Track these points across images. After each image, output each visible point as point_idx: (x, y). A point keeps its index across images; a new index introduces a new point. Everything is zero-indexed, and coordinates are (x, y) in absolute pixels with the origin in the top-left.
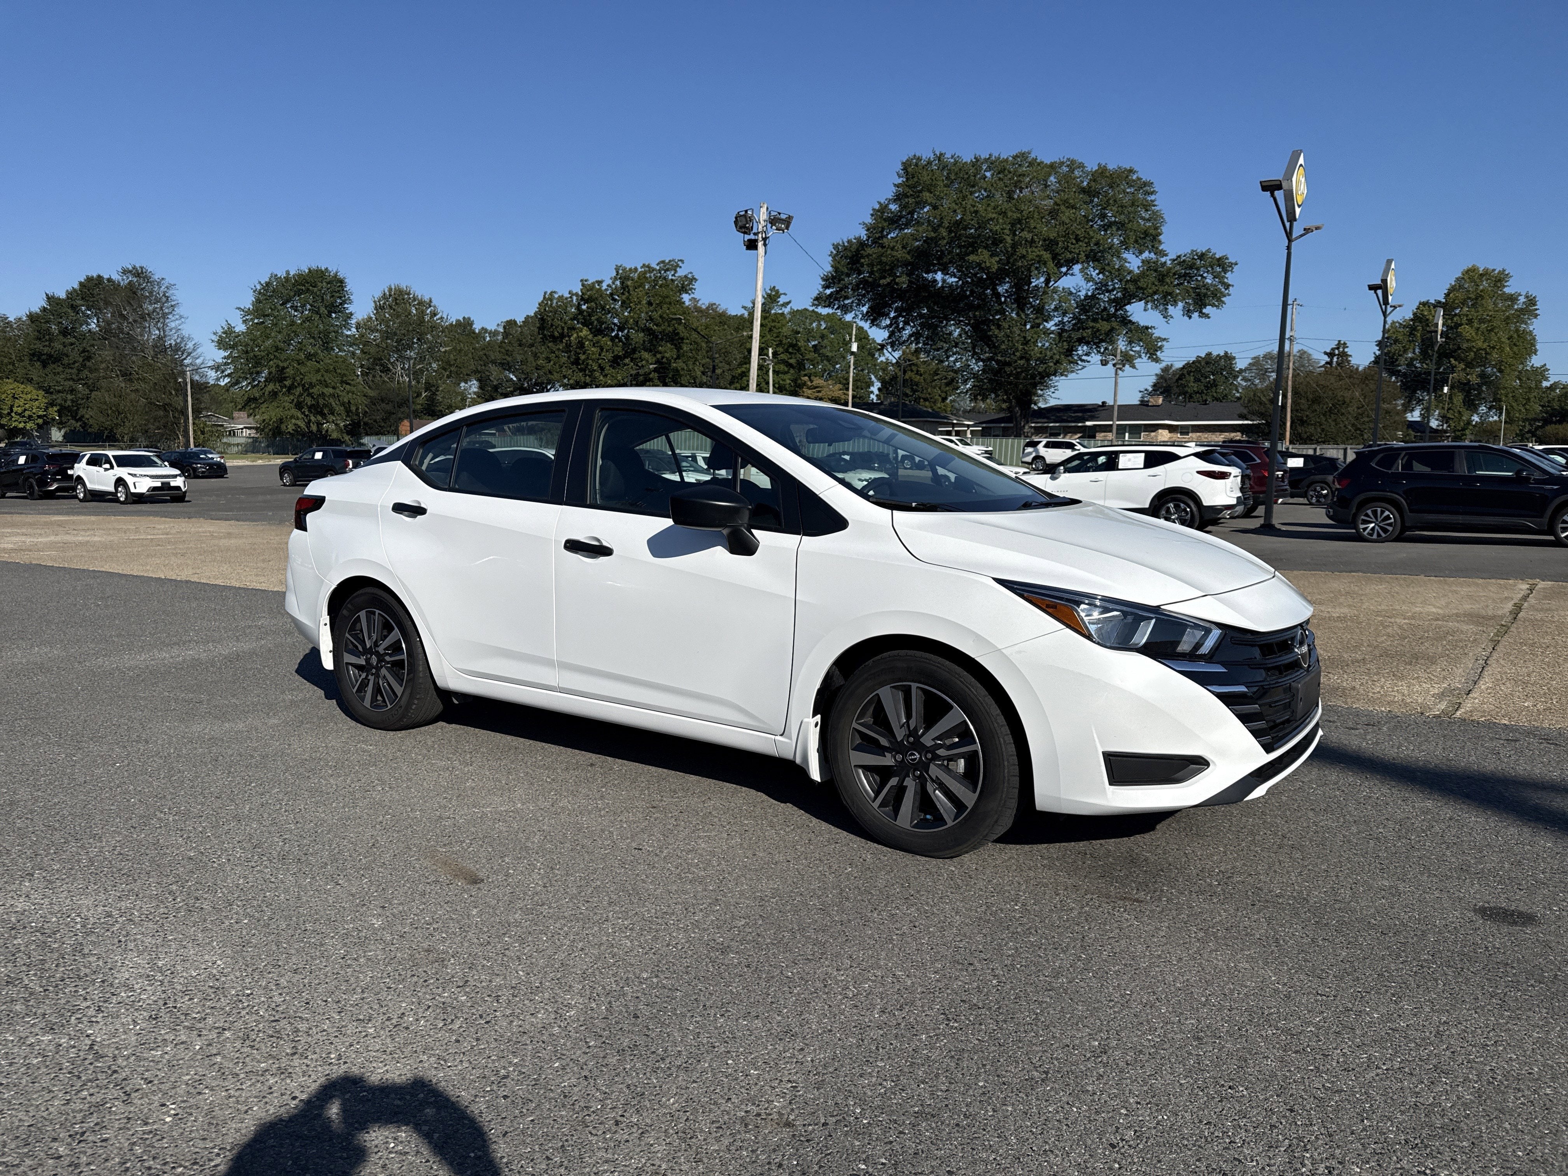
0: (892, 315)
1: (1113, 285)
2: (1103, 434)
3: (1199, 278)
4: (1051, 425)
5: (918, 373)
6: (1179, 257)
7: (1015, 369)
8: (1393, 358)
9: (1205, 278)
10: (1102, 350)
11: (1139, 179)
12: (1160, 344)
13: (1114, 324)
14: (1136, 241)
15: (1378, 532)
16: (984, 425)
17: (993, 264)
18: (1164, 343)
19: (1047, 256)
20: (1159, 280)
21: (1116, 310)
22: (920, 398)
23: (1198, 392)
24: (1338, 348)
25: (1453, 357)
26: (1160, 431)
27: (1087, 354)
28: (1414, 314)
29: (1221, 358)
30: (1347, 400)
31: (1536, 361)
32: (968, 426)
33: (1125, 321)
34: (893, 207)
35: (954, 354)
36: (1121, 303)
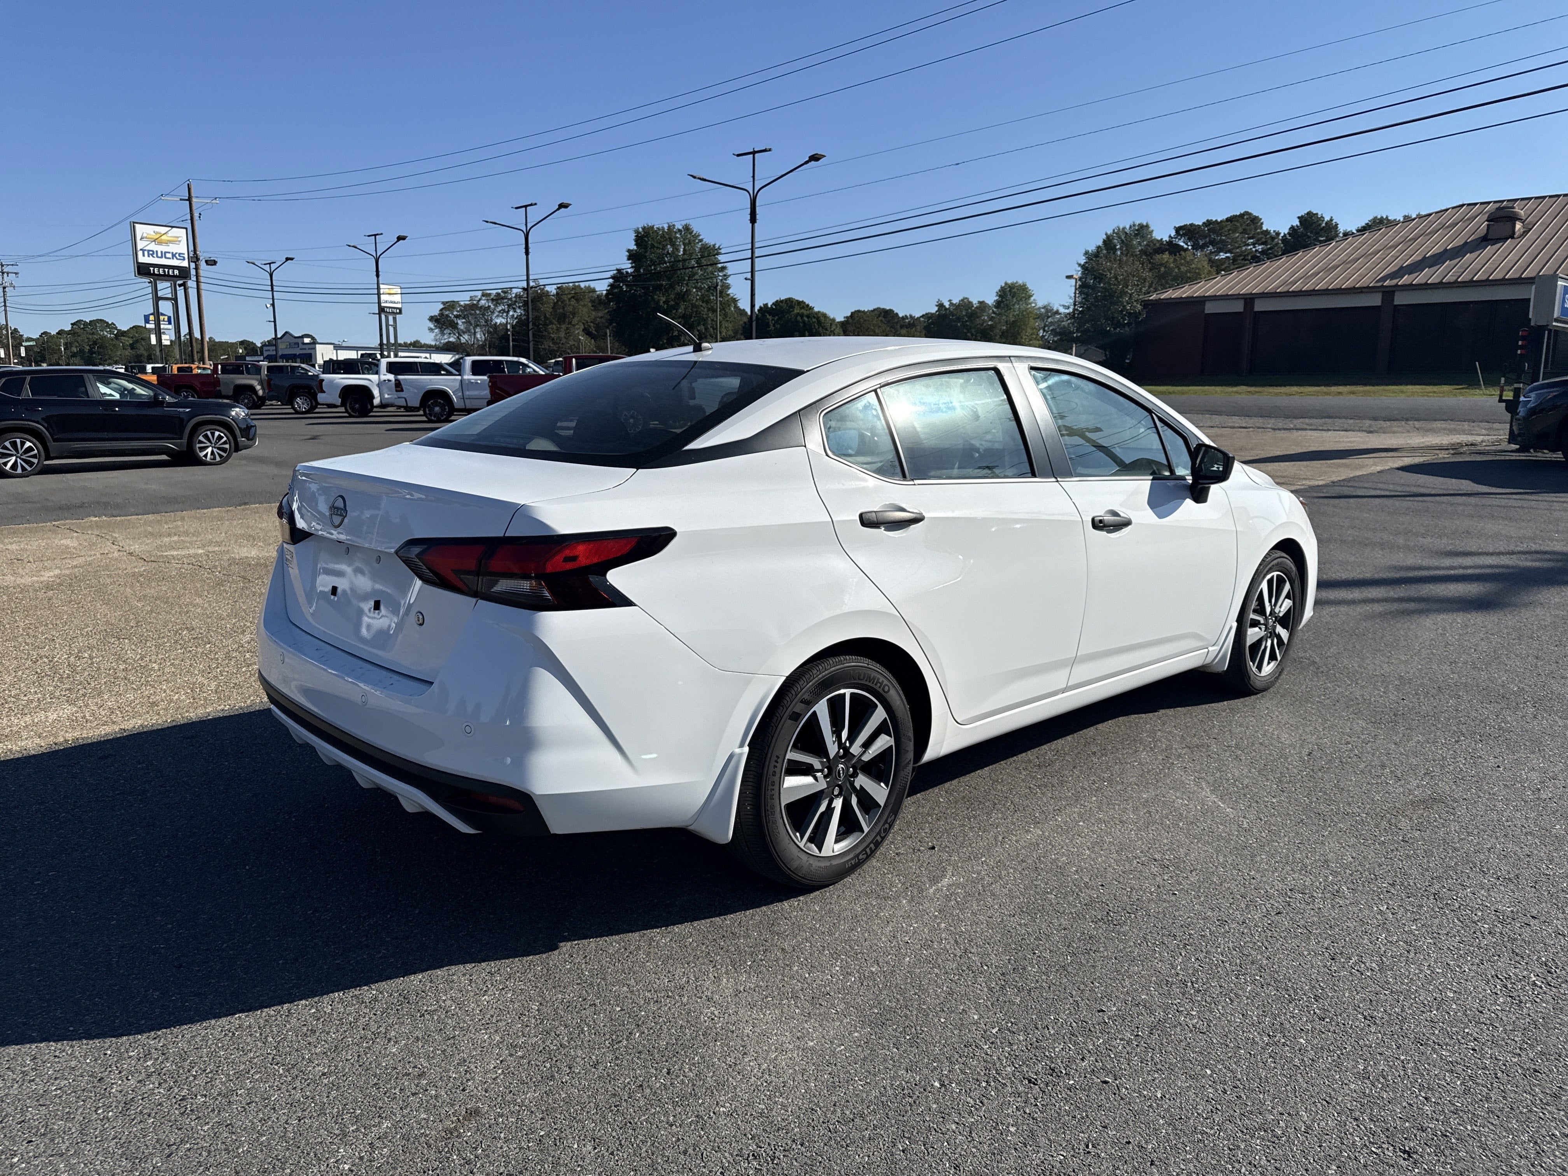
15: (22, 466)
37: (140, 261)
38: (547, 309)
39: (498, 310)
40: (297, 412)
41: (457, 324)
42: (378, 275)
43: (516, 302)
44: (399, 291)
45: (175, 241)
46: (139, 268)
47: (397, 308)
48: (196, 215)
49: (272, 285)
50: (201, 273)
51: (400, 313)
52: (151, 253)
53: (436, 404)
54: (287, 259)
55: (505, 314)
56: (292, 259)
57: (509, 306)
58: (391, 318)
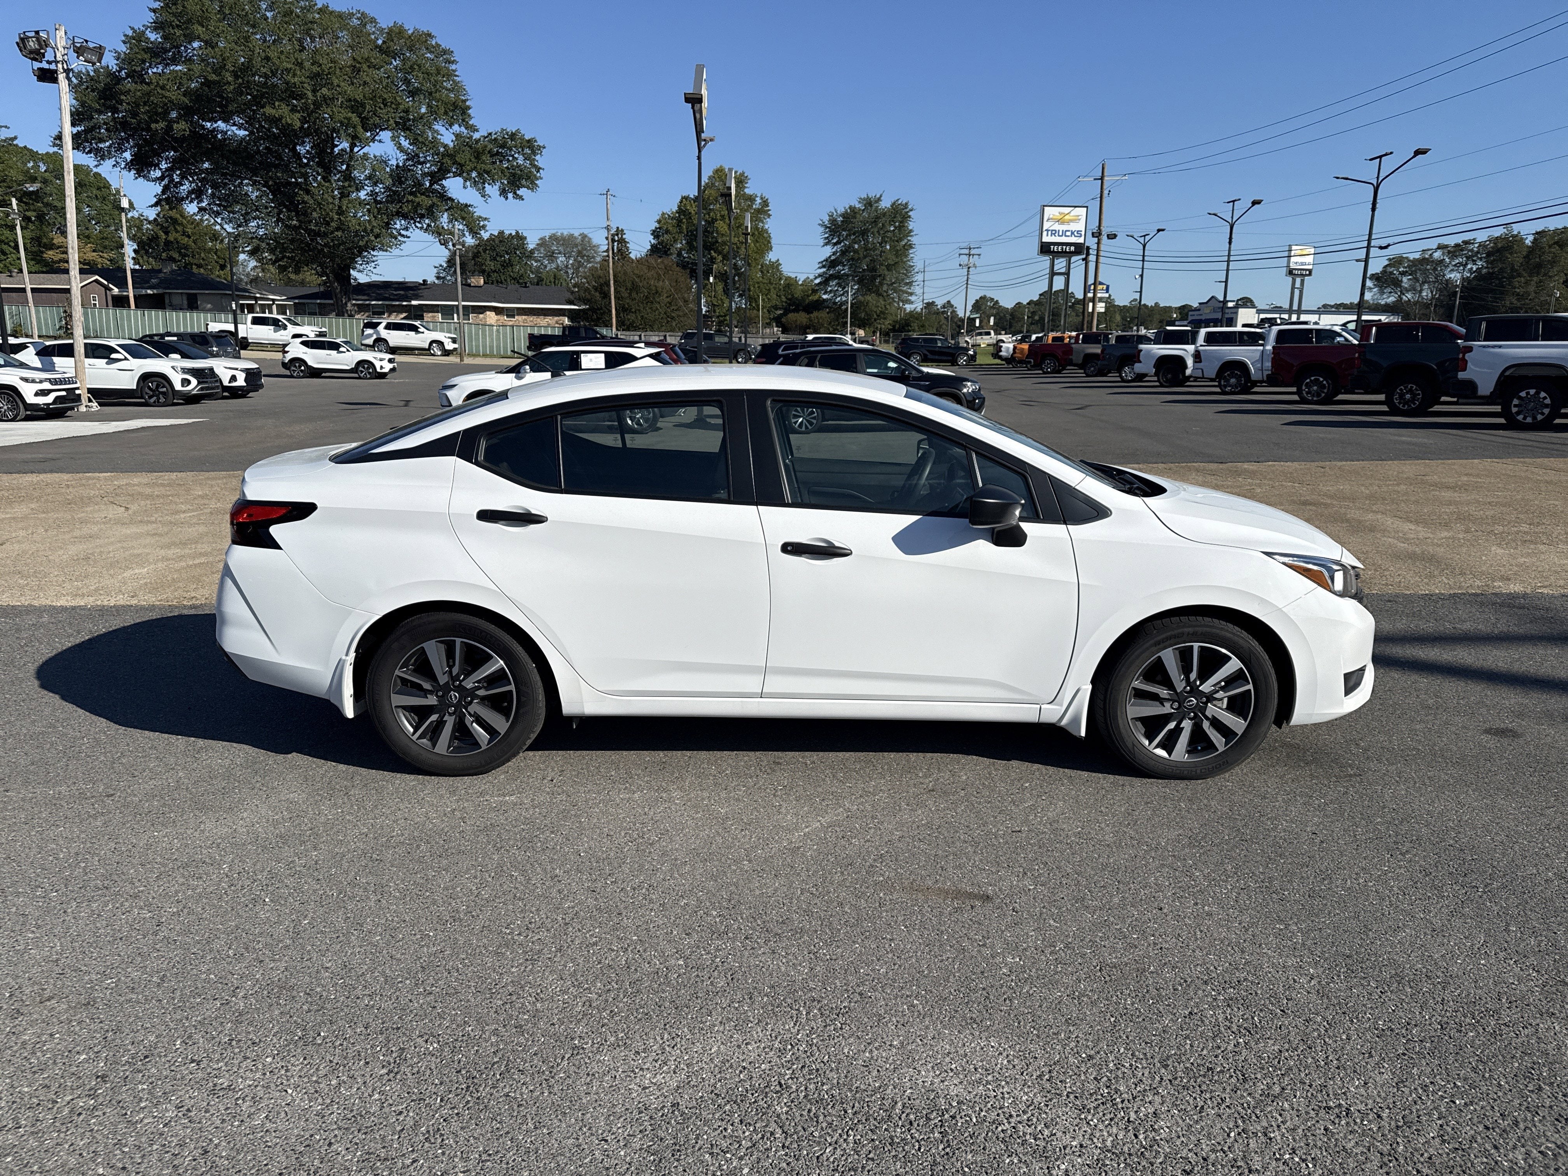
0: (164, 166)
1: (425, 157)
2: (431, 314)
3: (511, 158)
4: (373, 303)
5: (184, 233)
6: (490, 134)
7: (332, 241)
8: (665, 247)
9: (517, 159)
10: (425, 226)
11: (438, 45)
12: (482, 223)
13: (435, 200)
14: (446, 113)
16: (297, 301)
17: (295, 120)
18: (486, 223)
19: (355, 119)
20: (476, 158)
21: (431, 185)
22: (192, 264)
23: (495, 271)
24: (617, 235)
25: (713, 249)
26: (488, 313)
27: (406, 229)
28: (679, 207)
29: (513, 237)
30: (660, 290)
31: (772, 256)
32: (273, 300)
33: (443, 197)
34: (153, 36)
35: (255, 219)
36: (438, 176)
37: (1044, 240)
38: (1517, 259)
39: (1454, 263)
40: (1123, 381)
41: (1401, 281)
42: (1230, 243)
43: (1478, 252)
44: (1312, 251)
45: (1076, 220)
46: (1042, 246)
47: (1306, 270)
48: (1106, 192)
49: (1144, 256)
50: (1102, 247)
51: (1310, 274)
52: (1054, 233)
53: (1232, 375)
54: (1159, 231)
55: (1462, 268)
56: (1163, 230)
57: (1468, 258)
58: (1298, 280)
